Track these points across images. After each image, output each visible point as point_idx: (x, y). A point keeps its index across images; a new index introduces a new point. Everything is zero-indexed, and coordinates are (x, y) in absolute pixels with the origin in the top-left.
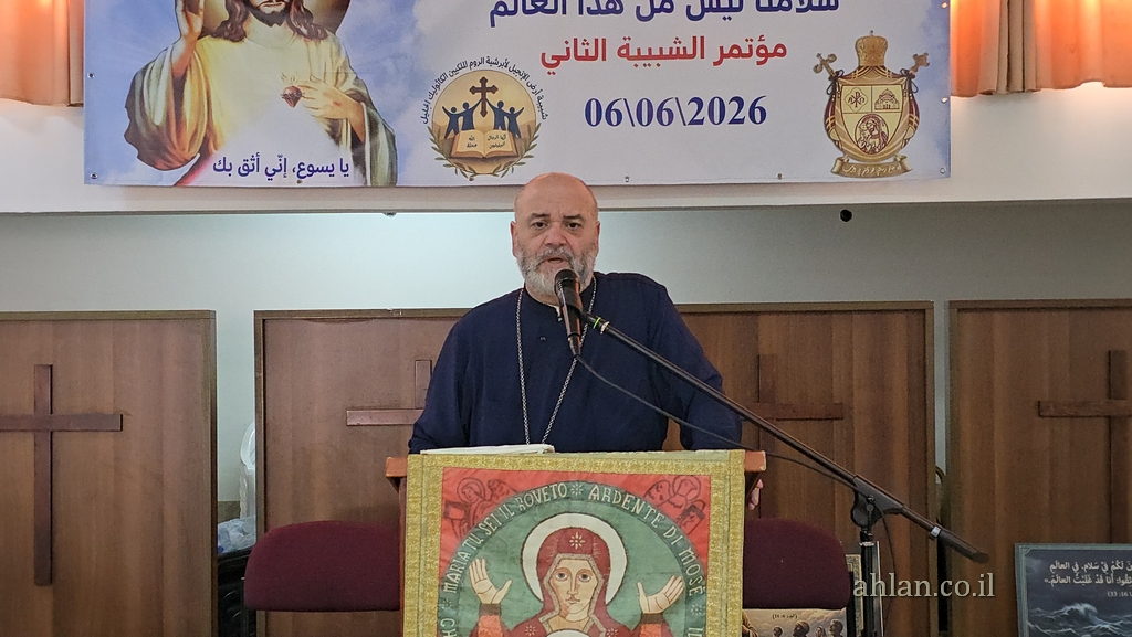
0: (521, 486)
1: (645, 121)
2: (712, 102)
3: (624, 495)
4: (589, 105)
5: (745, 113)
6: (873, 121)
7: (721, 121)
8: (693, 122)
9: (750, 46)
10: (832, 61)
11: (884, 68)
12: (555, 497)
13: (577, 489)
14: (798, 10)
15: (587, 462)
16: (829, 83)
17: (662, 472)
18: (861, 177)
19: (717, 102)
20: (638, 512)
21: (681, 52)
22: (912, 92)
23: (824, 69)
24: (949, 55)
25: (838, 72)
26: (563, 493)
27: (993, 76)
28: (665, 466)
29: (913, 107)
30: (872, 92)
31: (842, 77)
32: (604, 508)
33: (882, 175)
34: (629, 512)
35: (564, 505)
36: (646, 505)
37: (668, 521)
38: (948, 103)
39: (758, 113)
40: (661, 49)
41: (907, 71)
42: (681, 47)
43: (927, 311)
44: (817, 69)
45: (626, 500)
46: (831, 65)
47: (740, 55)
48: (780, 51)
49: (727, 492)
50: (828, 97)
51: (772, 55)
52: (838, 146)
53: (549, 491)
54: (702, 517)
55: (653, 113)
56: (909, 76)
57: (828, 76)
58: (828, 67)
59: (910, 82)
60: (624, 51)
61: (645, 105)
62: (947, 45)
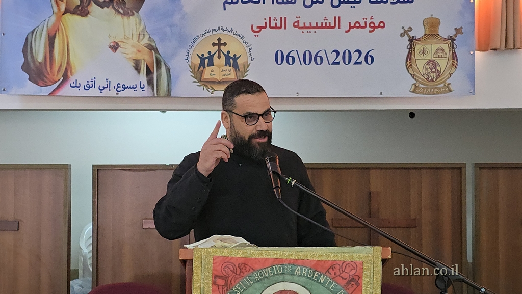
0: (257, 267)
1: (307, 62)
2: (344, 53)
3: (314, 272)
4: (277, 53)
5: (362, 58)
6: (432, 64)
7: (349, 62)
8: (334, 63)
9: (366, 23)
10: (410, 31)
11: (439, 35)
12: (276, 273)
13: (288, 269)
14: (392, 3)
15: (294, 253)
16: (409, 42)
17: (335, 259)
18: (426, 94)
19: (347, 52)
20: (322, 282)
21: (328, 25)
22: (454, 48)
23: (406, 35)
24: (474, 28)
25: (413, 37)
26: (280, 271)
27: (498, 41)
28: (337, 256)
29: (454, 56)
30: (432, 48)
31: (415, 40)
32: (303, 279)
33: (437, 93)
34: (317, 282)
35: (281, 277)
36: (326, 278)
37: (339, 287)
38: (474, 53)
39: (369, 58)
40: (317, 23)
41: (451, 37)
42: (328, 22)
43: (463, 169)
44: (402, 35)
45: (315, 275)
46: (409, 33)
47: (360, 27)
48: (382, 25)
49: (372, 271)
50: (408, 51)
51: (377, 27)
52: (413, 77)
53: (273, 270)
54: (358, 285)
55: (312, 58)
56: (452, 39)
57: (408, 39)
58: (408, 34)
59: (453, 43)
60: (296, 24)
61: (307, 53)
62: (473, 23)
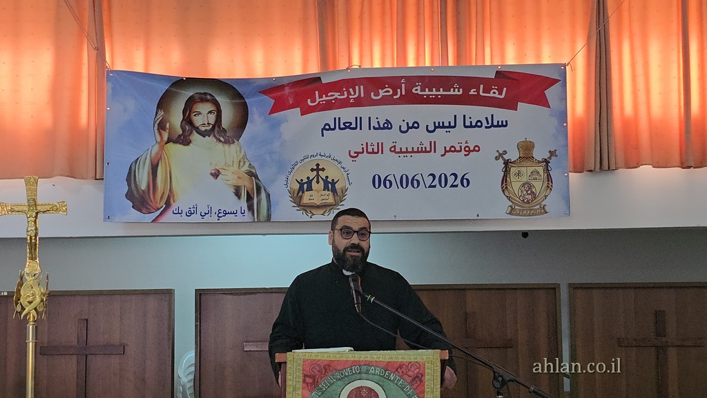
0: (339, 368)
1: (404, 186)
2: (441, 176)
3: (385, 371)
4: (374, 177)
5: (458, 182)
6: (528, 186)
7: (445, 186)
8: (430, 186)
9: (461, 147)
10: (505, 154)
11: (533, 158)
12: (354, 372)
13: (364, 368)
14: (486, 127)
15: (369, 356)
16: (504, 166)
17: (402, 360)
18: (522, 216)
19: (443, 176)
20: (392, 379)
21: (424, 150)
22: (549, 171)
23: (501, 158)
24: (568, 150)
25: (508, 160)
26: (358, 371)
27: (592, 162)
29: (549, 178)
30: (526, 170)
31: (510, 162)
32: (377, 377)
33: (534, 215)
35: (358, 376)
38: (568, 176)
39: (465, 182)
40: (413, 148)
41: (545, 159)
42: (423, 147)
43: (557, 289)
44: (497, 158)
45: (386, 374)
46: (504, 156)
47: (455, 151)
48: (477, 149)
50: (503, 173)
51: (472, 151)
52: (509, 199)
53: (351, 369)
54: (421, 381)
55: (409, 182)
56: (546, 162)
57: (503, 162)
58: (503, 158)
59: (547, 165)
60: (393, 149)
61: (404, 177)
62: (567, 145)
